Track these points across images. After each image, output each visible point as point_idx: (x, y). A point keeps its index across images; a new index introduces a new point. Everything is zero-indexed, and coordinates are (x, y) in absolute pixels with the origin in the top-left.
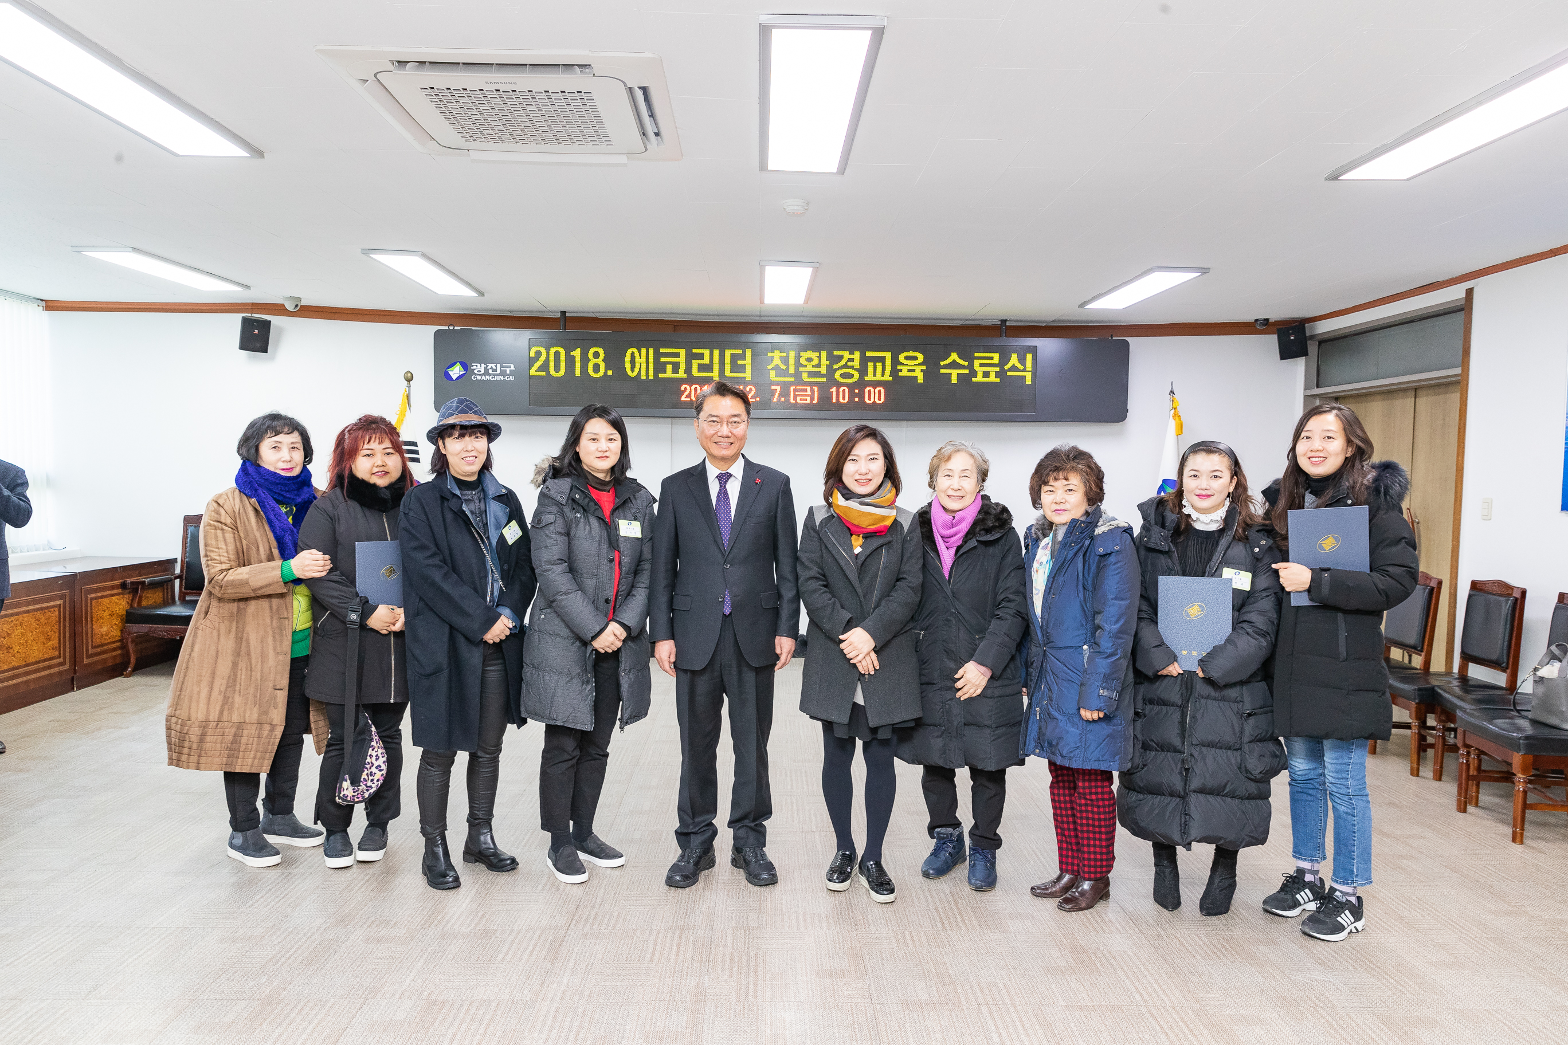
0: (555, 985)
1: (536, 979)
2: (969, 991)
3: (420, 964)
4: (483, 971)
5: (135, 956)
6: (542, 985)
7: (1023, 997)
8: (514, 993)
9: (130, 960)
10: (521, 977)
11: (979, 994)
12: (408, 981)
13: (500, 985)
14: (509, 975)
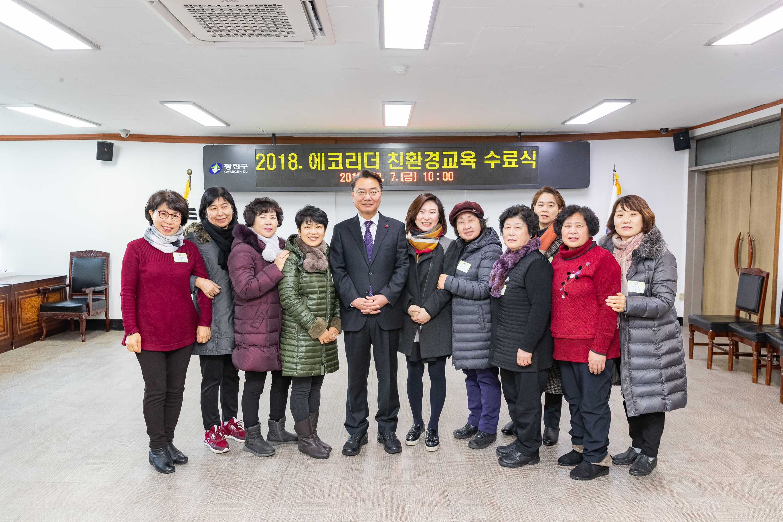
0: (274, 513)
1: (264, 510)
2: (508, 513)
3: (199, 502)
4: (234, 505)
5: (41, 500)
6: (267, 513)
7: (539, 516)
8: (251, 518)
9: (38, 502)
10: (255, 509)
11: (514, 515)
12: (192, 512)
13: (243, 514)
14: (249, 508)
